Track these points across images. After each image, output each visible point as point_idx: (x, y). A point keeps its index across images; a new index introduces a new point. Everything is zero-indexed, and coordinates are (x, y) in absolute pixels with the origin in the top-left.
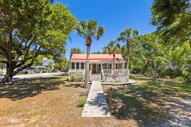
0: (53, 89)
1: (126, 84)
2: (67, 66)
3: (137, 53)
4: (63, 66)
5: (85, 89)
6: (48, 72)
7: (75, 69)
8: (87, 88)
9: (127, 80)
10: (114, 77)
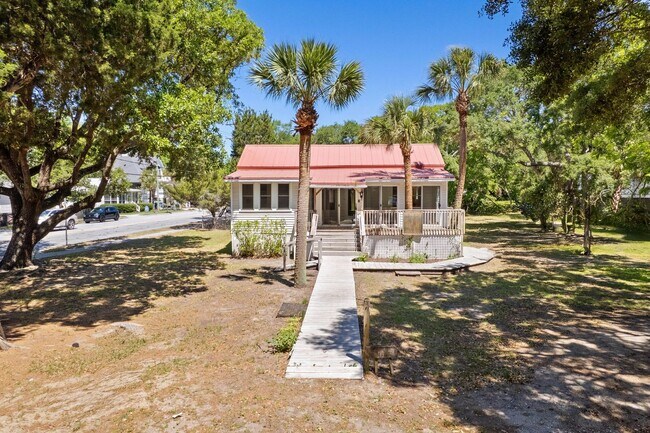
0: (186, 291)
1: (449, 271)
2: (220, 191)
3: (501, 138)
4: (205, 191)
5: (294, 291)
6: (142, 210)
7: (255, 210)
8: (304, 286)
9: (454, 250)
10: (406, 241)
